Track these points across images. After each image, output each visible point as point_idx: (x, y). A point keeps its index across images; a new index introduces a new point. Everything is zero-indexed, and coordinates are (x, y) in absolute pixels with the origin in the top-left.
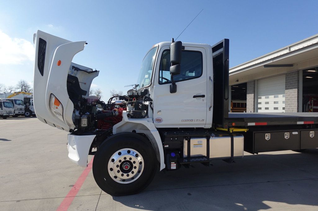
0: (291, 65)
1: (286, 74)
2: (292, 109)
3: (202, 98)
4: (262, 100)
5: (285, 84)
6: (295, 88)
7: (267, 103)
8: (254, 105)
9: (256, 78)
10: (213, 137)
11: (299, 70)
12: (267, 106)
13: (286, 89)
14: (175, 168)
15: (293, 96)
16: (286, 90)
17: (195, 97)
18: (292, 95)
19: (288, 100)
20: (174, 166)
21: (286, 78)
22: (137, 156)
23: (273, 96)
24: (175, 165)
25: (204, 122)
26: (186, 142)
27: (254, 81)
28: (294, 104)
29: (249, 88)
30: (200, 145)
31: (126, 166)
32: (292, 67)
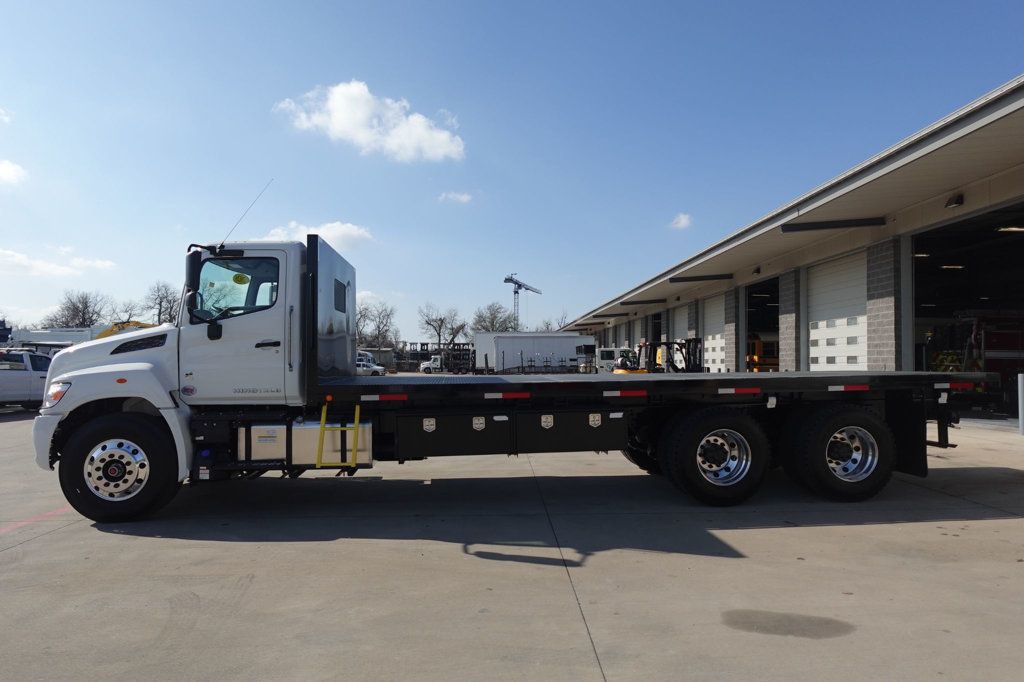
0: (879, 221)
1: (869, 248)
2: (883, 360)
3: (274, 349)
4: (820, 332)
5: (865, 281)
6: (888, 295)
7: (830, 342)
8: (798, 350)
9: (801, 263)
10: (300, 423)
11: (899, 236)
12: (831, 351)
13: (870, 297)
14: (207, 477)
15: (885, 320)
16: (868, 299)
17: (258, 346)
18: (883, 316)
19: (874, 331)
20: (204, 474)
21: (868, 262)
22: (135, 452)
23: (845, 320)
24: (208, 471)
25: (282, 394)
26: (242, 431)
27: (797, 271)
28: (887, 345)
29: (786, 294)
30: (272, 437)
31: (114, 470)
32: (883, 227)
